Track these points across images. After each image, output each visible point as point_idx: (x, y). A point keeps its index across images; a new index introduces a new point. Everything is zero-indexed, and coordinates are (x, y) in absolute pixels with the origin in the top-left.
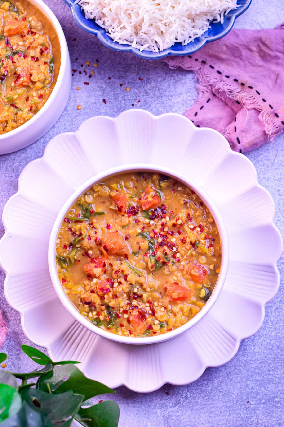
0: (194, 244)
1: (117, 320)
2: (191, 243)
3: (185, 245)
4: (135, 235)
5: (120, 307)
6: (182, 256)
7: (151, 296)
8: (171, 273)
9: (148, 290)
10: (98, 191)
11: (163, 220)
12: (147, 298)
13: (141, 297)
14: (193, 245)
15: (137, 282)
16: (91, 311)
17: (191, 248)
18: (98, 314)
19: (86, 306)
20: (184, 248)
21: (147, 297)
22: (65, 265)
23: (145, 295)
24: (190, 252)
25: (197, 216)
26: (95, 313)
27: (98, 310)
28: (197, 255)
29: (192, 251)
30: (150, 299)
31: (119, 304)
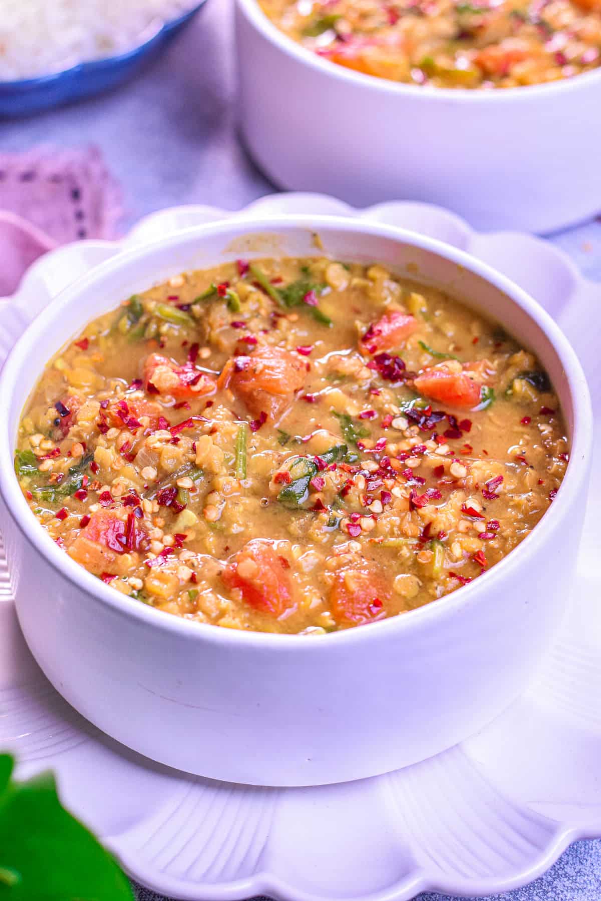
0: (432, 538)
1: (68, 498)
2: (427, 528)
3: (409, 516)
4: (332, 408)
5: (109, 483)
6: (373, 532)
7: (199, 532)
8: (305, 539)
9: (213, 514)
10: (373, 280)
11: (430, 444)
12: (188, 528)
13: (177, 509)
14: (428, 537)
15: (210, 474)
16: (49, 436)
17: (413, 537)
18: (52, 454)
19: (53, 413)
20: (396, 520)
21: (190, 525)
22: (125, 324)
23: (189, 517)
24: (401, 540)
25: (511, 503)
26: (49, 445)
27: (63, 446)
28: (410, 563)
29: (407, 545)
30: (191, 536)
31: (116, 473)
